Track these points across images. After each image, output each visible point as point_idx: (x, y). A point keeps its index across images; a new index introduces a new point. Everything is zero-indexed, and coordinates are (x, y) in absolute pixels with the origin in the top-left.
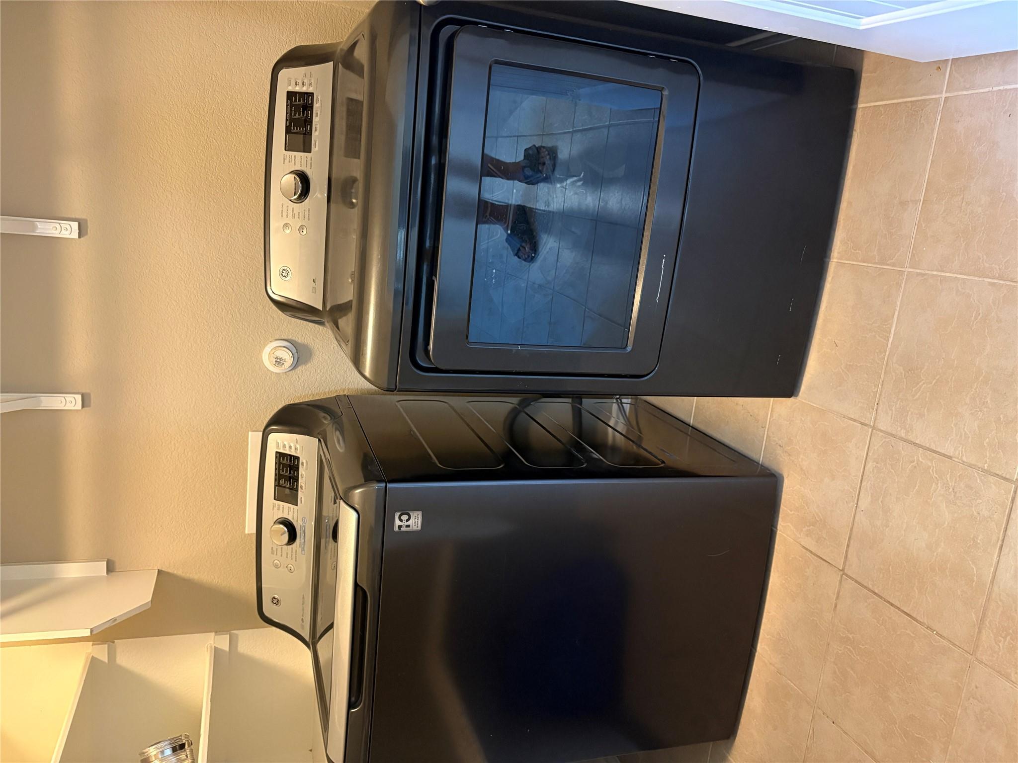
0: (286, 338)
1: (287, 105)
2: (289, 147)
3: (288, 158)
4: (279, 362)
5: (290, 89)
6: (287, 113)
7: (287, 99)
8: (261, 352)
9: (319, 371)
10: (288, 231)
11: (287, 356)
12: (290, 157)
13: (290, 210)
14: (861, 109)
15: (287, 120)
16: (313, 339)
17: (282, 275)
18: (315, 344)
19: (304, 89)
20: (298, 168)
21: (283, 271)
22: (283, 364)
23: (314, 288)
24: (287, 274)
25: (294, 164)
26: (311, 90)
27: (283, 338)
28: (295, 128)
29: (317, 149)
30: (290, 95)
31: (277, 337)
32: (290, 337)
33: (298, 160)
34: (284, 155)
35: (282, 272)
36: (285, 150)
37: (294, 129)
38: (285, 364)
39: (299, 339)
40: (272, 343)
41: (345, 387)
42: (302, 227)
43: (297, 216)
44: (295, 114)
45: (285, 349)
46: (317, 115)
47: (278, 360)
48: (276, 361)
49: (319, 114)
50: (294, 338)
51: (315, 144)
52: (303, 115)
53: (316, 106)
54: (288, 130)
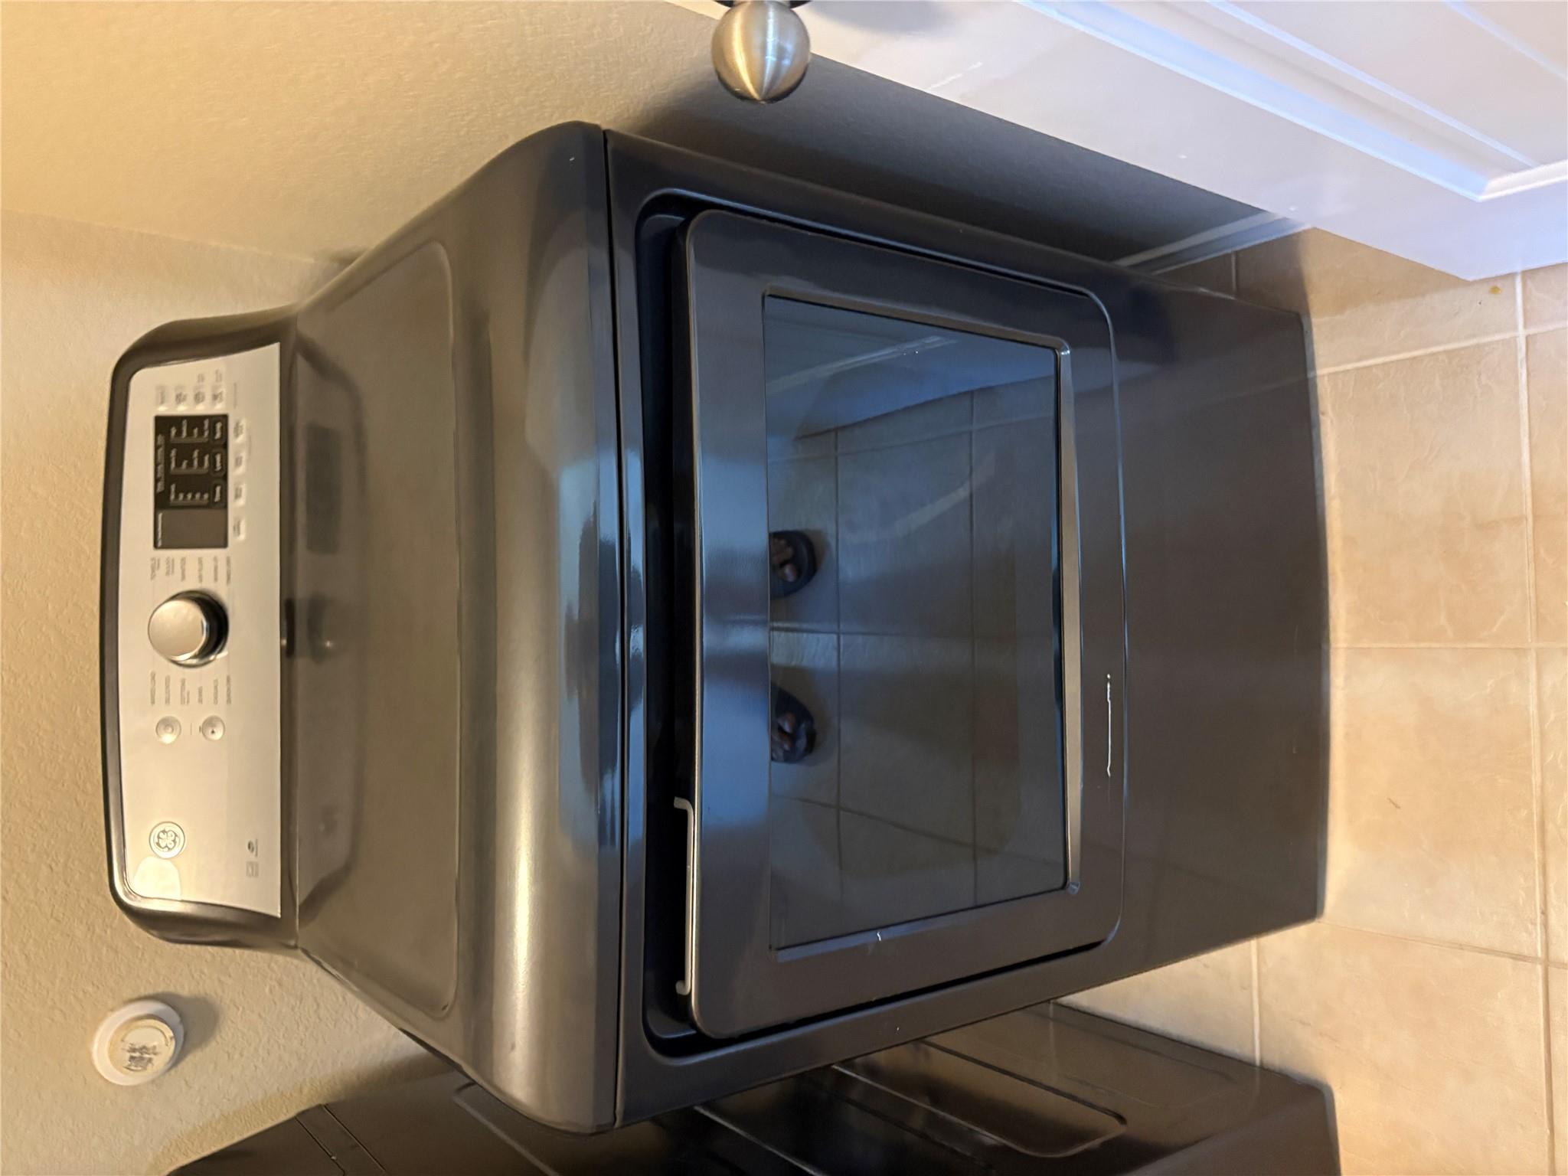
0: (150, 991)
1: (157, 448)
2: (167, 538)
3: (163, 567)
4: (139, 1057)
5: (163, 410)
6: (156, 465)
7: (157, 434)
8: (85, 1042)
9: (237, 1056)
10: (168, 738)
11: (160, 1039)
12: (170, 563)
13: (175, 688)
14: (1326, 378)
15: (157, 480)
16: (220, 981)
17: (158, 844)
18: (223, 992)
19: (201, 409)
20: (192, 584)
21: (161, 835)
22: (150, 1060)
23: (251, 864)
24: (174, 841)
25: (180, 576)
26: (218, 409)
27: (143, 992)
28: (181, 496)
29: (242, 537)
30: (163, 424)
31: (128, 994)
32: (161, 989)
33: (192, 568)
34: (153, 559)
35: (159, 837)
36: (156, 546)
37: (177, 497)
38: (154, 1062)
39: (185, 989)
40: (117, 1014)
41: (304, 1080)
42: (210, 723)
43: (194, 697)
44: (179, 465)
45: (152, 1022)
46: (238, 462)
47: (137, 1054)
48: (132, 1058)
49: (244, 459)
50: (171, 989)
51: (237, 529)
52: (201, 463)
53: (236, 442)
54: (161, 502)
